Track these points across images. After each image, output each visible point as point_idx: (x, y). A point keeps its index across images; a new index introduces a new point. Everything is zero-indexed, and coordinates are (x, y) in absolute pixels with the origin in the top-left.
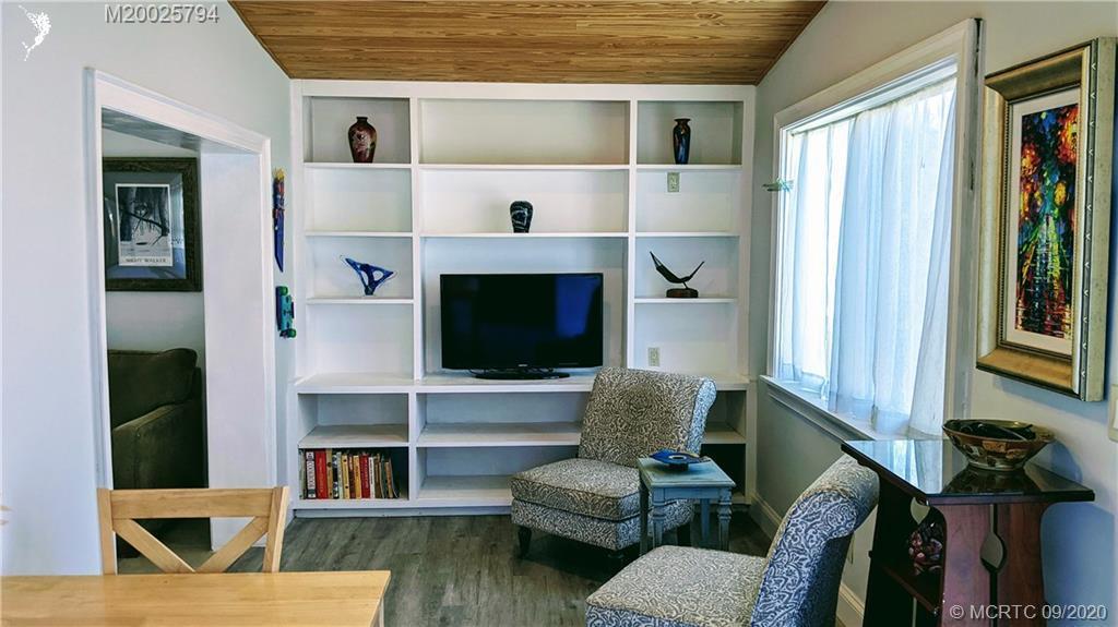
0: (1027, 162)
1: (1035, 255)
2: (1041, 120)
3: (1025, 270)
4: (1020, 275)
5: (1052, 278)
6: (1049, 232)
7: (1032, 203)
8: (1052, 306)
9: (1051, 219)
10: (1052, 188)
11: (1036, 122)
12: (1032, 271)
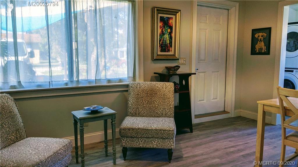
0: (161, 24)
1: (163, 40)
2: (164, 18)
3: (161, 42)
4: (160, 43)
5: (167, 43)
6: (167, 36)
7: (162, 31)
8: (167, 48)
9: (167, 34)
10: (167, 30)
11: (163, 18)
12: (163, 42)
